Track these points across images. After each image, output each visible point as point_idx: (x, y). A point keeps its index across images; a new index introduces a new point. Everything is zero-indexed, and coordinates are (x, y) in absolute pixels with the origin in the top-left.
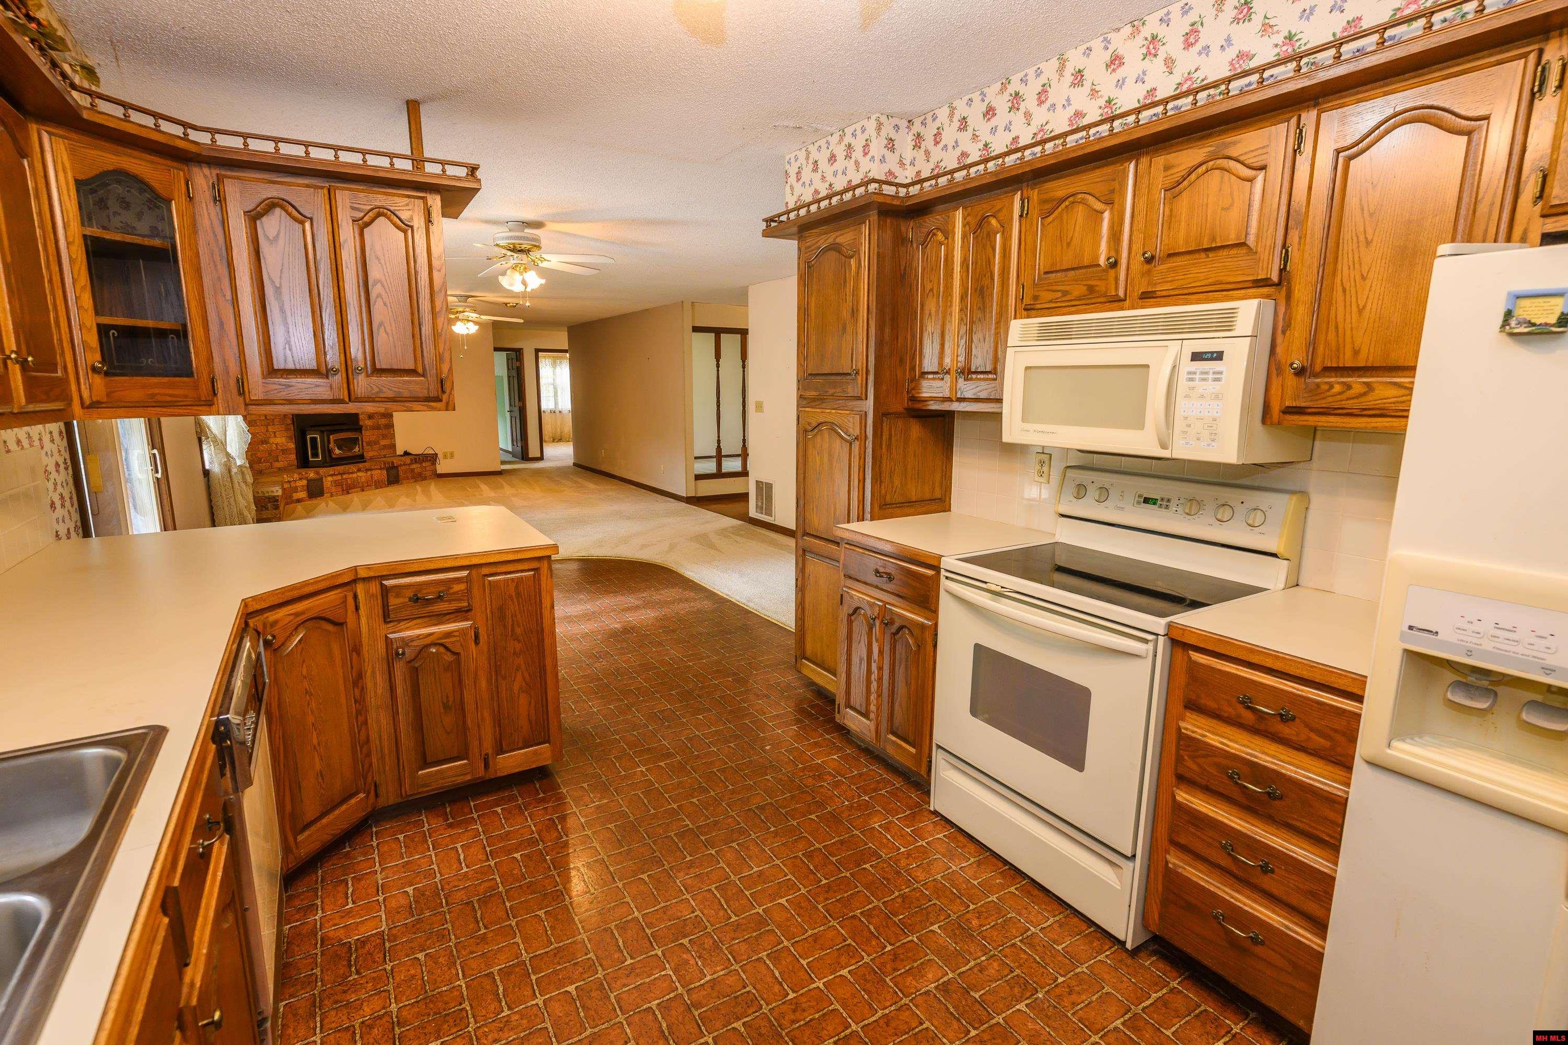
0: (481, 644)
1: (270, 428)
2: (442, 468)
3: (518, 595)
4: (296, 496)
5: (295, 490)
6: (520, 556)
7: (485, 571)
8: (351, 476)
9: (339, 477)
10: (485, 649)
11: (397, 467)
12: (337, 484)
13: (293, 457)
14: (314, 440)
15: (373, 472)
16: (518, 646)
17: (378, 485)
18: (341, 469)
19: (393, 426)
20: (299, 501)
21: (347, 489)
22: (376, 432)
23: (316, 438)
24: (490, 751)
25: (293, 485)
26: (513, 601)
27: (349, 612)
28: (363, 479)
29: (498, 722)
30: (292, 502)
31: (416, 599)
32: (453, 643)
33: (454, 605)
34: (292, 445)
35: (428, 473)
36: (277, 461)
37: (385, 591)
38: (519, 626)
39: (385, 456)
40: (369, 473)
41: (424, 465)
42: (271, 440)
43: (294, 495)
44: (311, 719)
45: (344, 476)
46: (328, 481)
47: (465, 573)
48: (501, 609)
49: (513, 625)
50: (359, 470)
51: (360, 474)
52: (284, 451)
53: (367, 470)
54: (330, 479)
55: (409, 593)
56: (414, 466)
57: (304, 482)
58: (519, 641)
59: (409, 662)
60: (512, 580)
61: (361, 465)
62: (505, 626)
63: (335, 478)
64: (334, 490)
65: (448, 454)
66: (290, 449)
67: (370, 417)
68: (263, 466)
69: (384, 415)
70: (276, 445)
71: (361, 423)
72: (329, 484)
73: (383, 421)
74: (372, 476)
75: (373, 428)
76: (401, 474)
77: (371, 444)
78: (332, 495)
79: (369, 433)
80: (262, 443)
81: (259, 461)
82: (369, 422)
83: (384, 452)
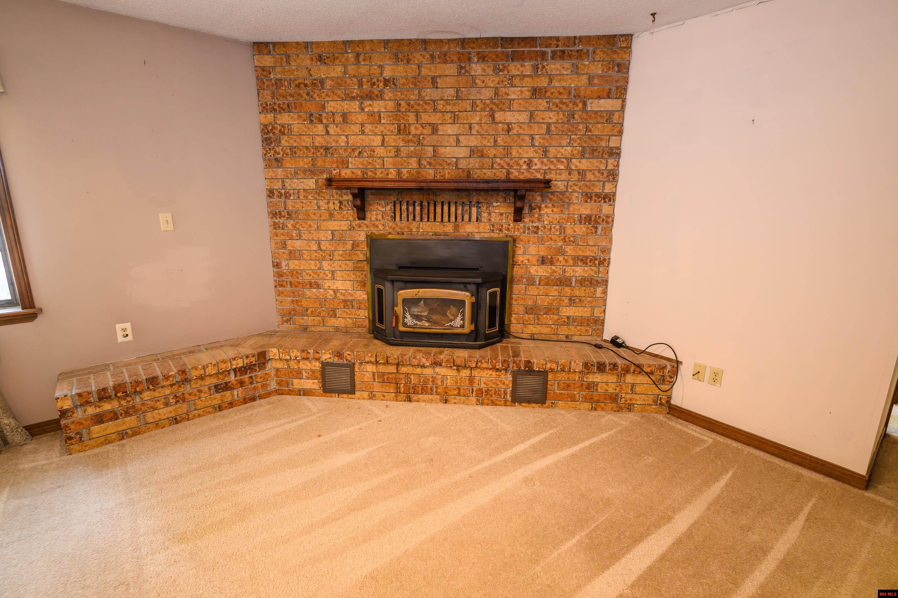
1: (326, 265)
4: (297, 384)
5: (298, 374)
8: (419, 370)
9: (391, 368)
12: (384, 379)
13: (363, 314)
15: (475, 373)
17: (488, 398)
21: (407, 392)
22: (554, 291)
25: (294, 365)
28: (449, 382)
30: (290, 393)
34: (362, 295)
35: (639, 400)
36: (334, 315)
40: (465, 373)
41: (629, 379)
42: (327, 284)
43: (295, 381)
45: (404, 370)
46: (365, 372)
50: (436, 364)
51: (441, 371)
52: (348, 304)
54: (370, 368)
57: (317, 365)
61: (446, 354)
63: (382, 369)
64: (377, 387)
65: (708, 374)
66: (360, 302)
67: (543, 261)
68: (308, 320)
69: (584, 260)
70: (335, 291)
71: (517, 271)
72: (368, 377)
73: (580, 271)
74: (471, 379)
75: (548, 282)
76: (554, 388)
77: (529, 310)
78: (372, 397)
79: (533, 291)
80: (311, 285)
81: (304, 313)
82: (542, 271)
83: (564, 331)
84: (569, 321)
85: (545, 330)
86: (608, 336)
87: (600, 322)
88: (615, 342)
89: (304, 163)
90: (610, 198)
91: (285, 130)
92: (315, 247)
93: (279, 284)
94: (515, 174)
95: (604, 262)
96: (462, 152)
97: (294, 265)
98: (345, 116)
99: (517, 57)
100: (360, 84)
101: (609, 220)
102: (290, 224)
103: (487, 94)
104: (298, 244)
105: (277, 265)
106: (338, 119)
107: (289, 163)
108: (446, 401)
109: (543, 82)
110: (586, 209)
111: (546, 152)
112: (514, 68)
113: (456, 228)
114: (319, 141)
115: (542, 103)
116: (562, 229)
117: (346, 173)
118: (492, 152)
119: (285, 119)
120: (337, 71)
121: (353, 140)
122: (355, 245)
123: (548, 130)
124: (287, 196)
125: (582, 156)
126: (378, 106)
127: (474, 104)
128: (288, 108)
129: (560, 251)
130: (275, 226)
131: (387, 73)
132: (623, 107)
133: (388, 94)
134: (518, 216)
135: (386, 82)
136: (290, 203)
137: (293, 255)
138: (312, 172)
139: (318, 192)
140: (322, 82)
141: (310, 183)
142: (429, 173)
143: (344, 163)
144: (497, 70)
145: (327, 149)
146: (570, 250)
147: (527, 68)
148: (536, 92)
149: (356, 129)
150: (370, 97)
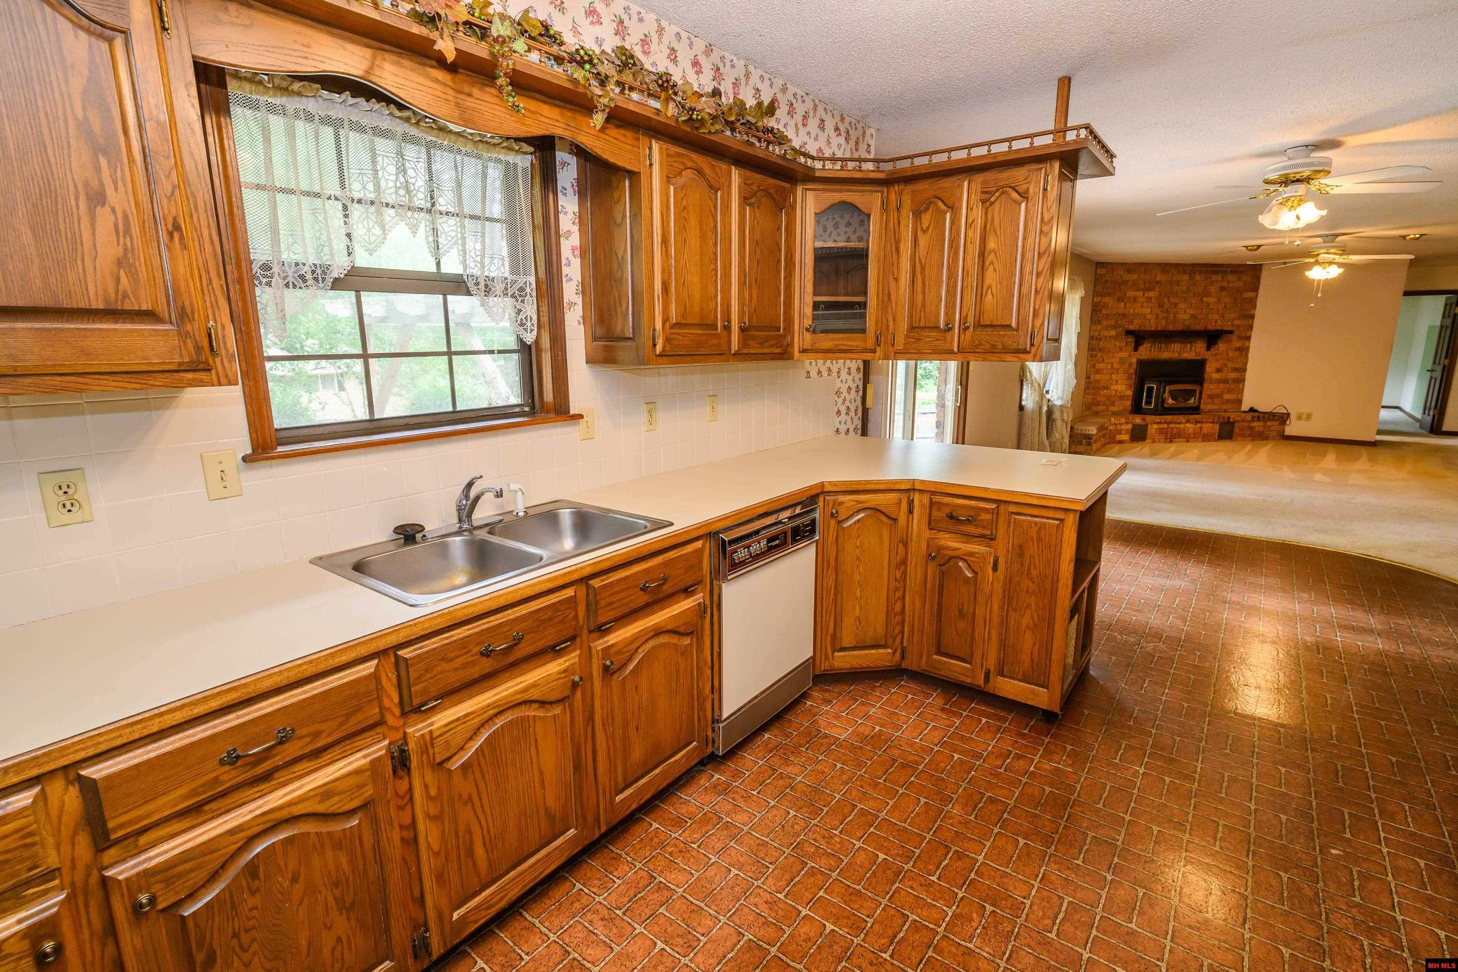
0: (999, 572)
1: (1114, 377)
2: (1289, 431)
3: (1039, 539)
4: (1119, 437)
5: (1120, 432)
6: (1044, 503)
7: (1012, 508)
8: (1178, 426)
9: (1165, 426)
10: (1002, 578)
11: (1233, 423)
12: (1161, 431)
13: (1129, 403)
14: (1150, 389)
15: (1204, 425)
16: (1032, 586)
17: (1207, 438)
18: (1169, 418)
19: (1244, 380)
20: (1121, 442)
21: (1170, 437)
22: (1221, 386)
23: (1153, 388)
24: (992, 669)
25: (1119, 427)
26: (1033, 541)
27: (902, 513)
28: (1191, 431)
29: (1003, 644)
31: (951, 517)
32: (974, 562)
33: (980, 531)
34: (1130, 393)
35: (1272, 434)
36: (1114, 405)
37: (932, 503)
38: (1035, 568)
39: (1226, 411)
40: (1199, 425)
41: (1269, 423)
42: (1113, 387)
43: (1117, 436)
44: (857, 578)
45: (1171, 426)
46: (1153, 428)
47: (994, 506)
48: (1021, 547)
49: (1029, 565)
50: (1188, 421)
51: (1188, 425)
52: (1122, 398)
53: (1197, 422)
54: (1155, 426)
55: (947, 510)
56: (1254, 424)
57: (1130, 426)
58: (1033, 582)
59: (940, 565)
60: (1036, 523)
61: (1191, 417)
62: (1022, 565)
63: (1161, 426)
64: (1157, 437)
65: (1304, 416)
66: (1127, 396)
67: (1218, 370)
68: (1100, 408)
69: (1235, 370)
70: (1116, 391)
71: (1206, 376)
72: (1153, 431)
73: (1233, 375)
74: (1201, 428)
75: (1219, 381)
76: (1237, 430)
77: (1210, 397)
78: (1154, 442)
79: (1212, 386)
80: (1104, 388)
81: (1098, 404)
82: (1216, 376)
83: (1225, 407)
84: (1228, 401)
85: (1216, 407)
86: (1245, 407)
87: (1239, 402)
88: (1252, 410)
89: (1112, 322)
90: (1248, 338)
91: (1105, 306)
92: (1110, 367)
93: (1087, 388)
94: (1210, 328)
95: (1244, 370)
96: (1186, 317)
97: (1097, 377)
98: (1135, 299)
99: (1215, 272)
100: (1145, 283)
101: (1247, 349)
102: (1099, 355)
103: (1200, 289)
104: (1101, 366)
105: (1088, 378)
106: (1132, 300)
107: (1105, 323)
108: (1188, 441)
109: (1225, 284)
110: (1238, 344)
111: (1223, 317)
112: (1214, 278)
113: (1180, 353)
114: (1121, 311)
115: (1224, 293)
116: (1227, 354)
117: (1131, 327)
118: (1200, 317)
119: (1106, 300)
120: (1135, 277)
121: (1136, 311)
122: (1130, 365)
123: (1225, 307)
124: (1100, 339)
125: (1239, 318)
126: (1151, 294)
127: (1194, 294)
128: (1109, 295)
129: (1226, 365)
130: (1092, 356)
131: (1158, 279)
132: (1257, 295)
133: (1157, 288)
134: (1208, 349)
135: (1157, 283)
136: (1101, 343)
137: (1098, 372)
138: (1115, 327)
139: (1116, 337)
140: (1127, 282)
141: (1113, 333)
142: (1171, 327)
143: (1131, 322)
144: (1206, 279)
145: (1124, 315)
146: (1230, 365)
147: (1219, 277)
148: (1222, 289)
149: (1139, 305)
150: (1149, 290)
